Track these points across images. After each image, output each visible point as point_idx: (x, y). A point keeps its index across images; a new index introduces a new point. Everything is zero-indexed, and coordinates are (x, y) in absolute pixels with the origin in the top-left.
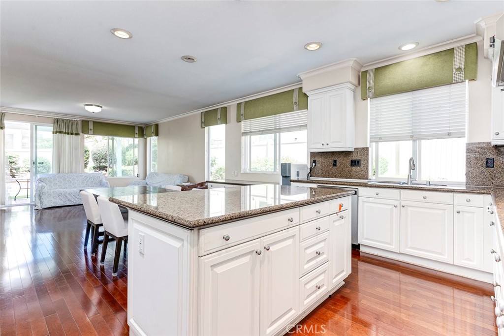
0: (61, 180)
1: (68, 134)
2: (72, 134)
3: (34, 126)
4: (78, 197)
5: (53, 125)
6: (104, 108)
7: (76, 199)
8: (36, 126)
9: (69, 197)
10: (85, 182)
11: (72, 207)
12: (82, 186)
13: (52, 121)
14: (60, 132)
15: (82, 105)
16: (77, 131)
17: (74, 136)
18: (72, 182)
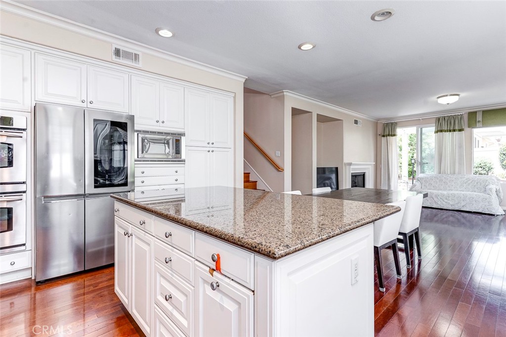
0: (447, 181)
1: (450, 131)
2: (454, 131)
3: (420, 129)
4: (446, 201)
5: (434, 124)
6: (462, 95)
7: (444, 203)
8: (421, 129)
9: (435, 199)
10: (465, 185)
11: (439, 210)
12: (460, 190)
13: (434, 120)
14: (441, 131)
15: (434, 98)
16: (462, 127)
17: (457, 132)
18: (449, 184)
